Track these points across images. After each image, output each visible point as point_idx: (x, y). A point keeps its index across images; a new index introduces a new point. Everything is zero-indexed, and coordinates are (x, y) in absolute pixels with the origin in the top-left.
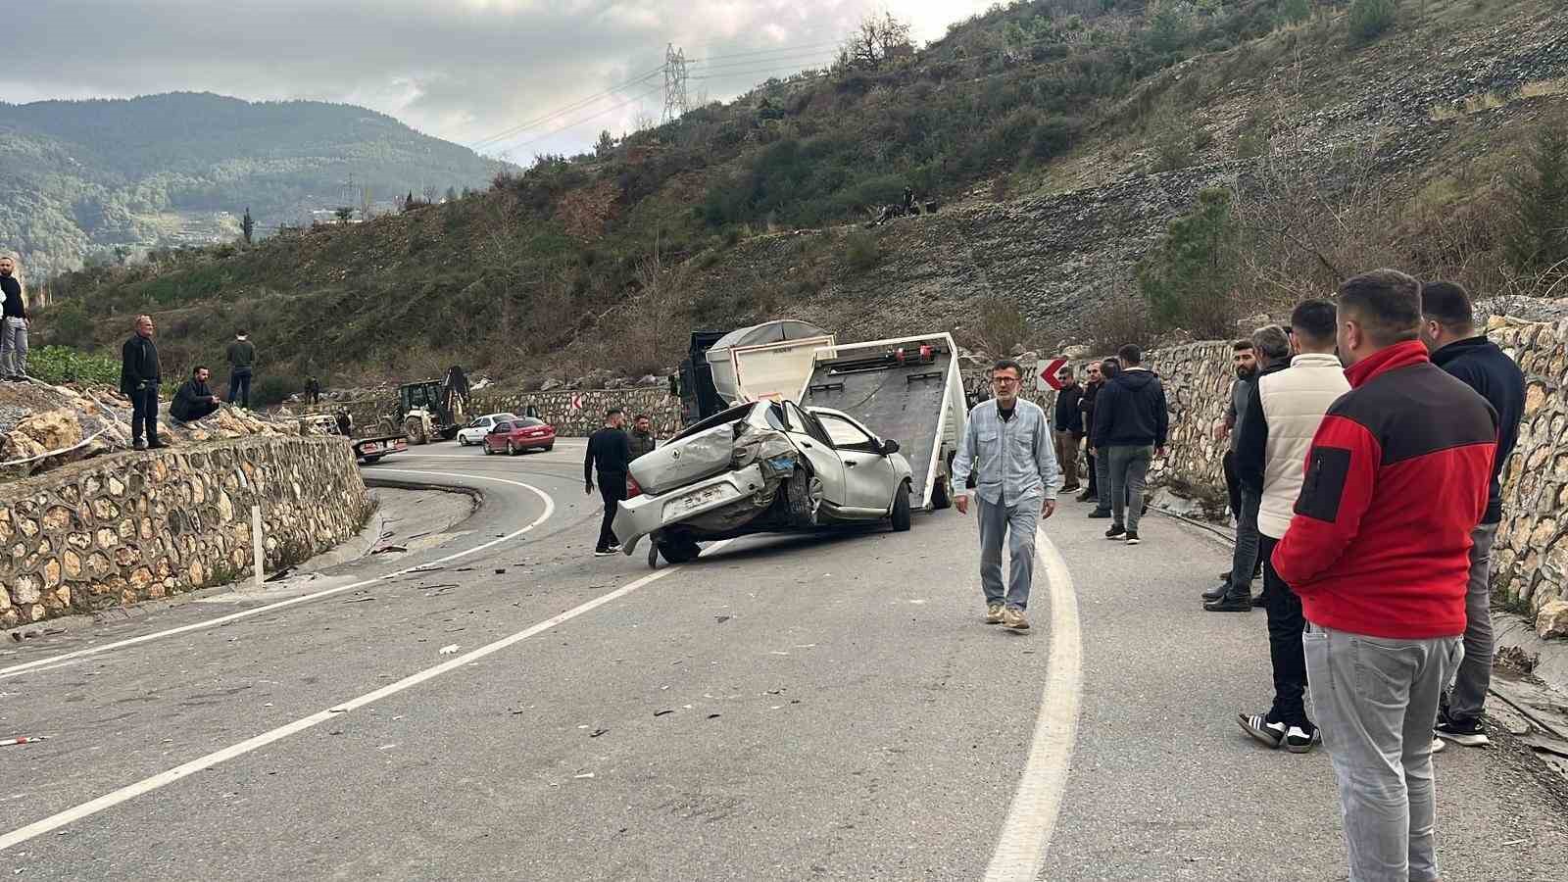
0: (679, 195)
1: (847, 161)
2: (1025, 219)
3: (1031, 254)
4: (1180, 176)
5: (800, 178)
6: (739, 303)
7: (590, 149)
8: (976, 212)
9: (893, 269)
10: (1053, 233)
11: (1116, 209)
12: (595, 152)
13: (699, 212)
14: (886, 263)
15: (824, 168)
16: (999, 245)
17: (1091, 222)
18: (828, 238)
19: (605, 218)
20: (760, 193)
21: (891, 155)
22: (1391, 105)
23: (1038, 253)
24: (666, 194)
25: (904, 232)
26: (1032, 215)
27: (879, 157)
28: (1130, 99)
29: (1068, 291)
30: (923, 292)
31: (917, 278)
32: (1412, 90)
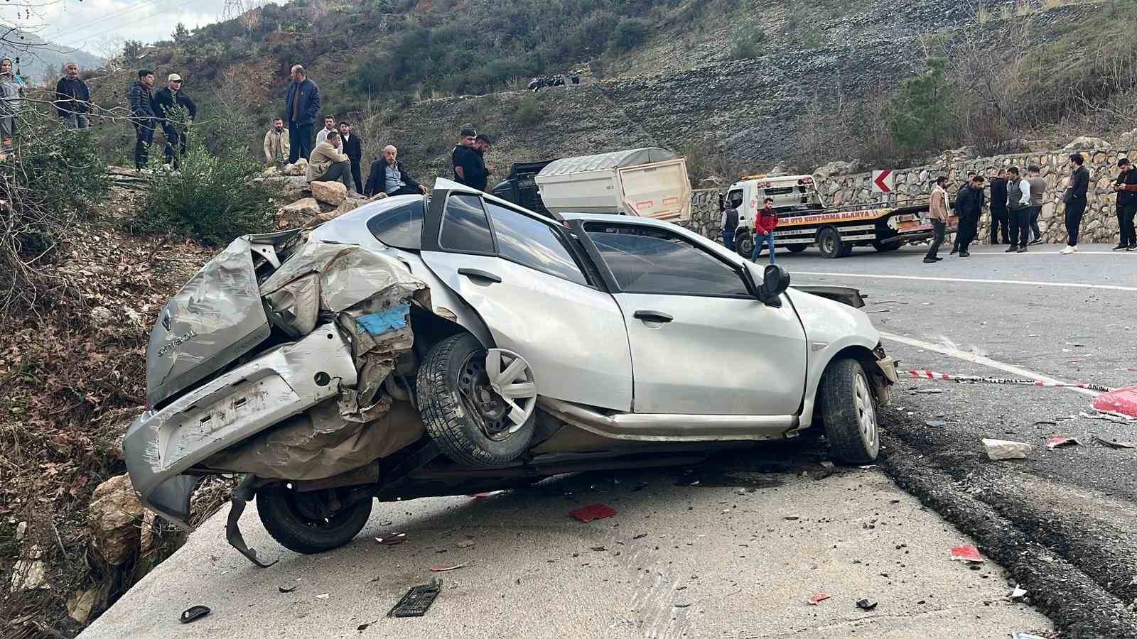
0: (330, 70)
1: (472, 46)
2: (662, 88)
3: (678, 112)
4: (786, 58)
5: (437, 57)
6: (429, 151)
8: (616, 83)
9: (557, 124)
10: (693, 97)
11: (741, 80)
12: (174, 40)
13: (352, 83)
14: (550, 120)
15: (454, 51)
16: (647, 107)
17: (721, 89)
18: (493, 102)
19: (270, 87)
20: (404, 69)
21: (506, 41)
22: (898, 15)
23: (684, 111)
24: (319, 68)
25: (559, 97)
26: (668, 85)
27: (497, 44)
28: (684, 7)
29: (723, 137)
30: (593, 140)
31: (582, 130)
32: (910, 5)
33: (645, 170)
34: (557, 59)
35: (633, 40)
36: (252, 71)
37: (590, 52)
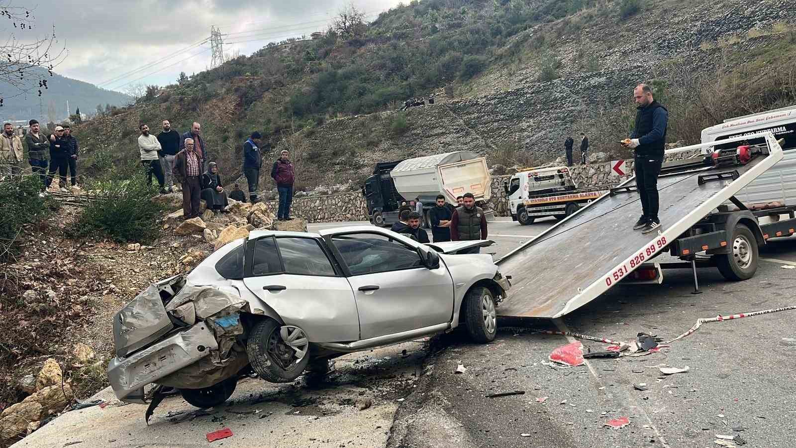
0: (272, 101)
1: (365, 80)
2: (489, 104)
3: (499, 120)
4: (572, 80)
5: (342, 90)
6: (334, 154)
7: (175, 82)
8: (458, 102)
9: (418, 132)
10: (509, 109)
11: (541, 97)
12: (178, 84)
13: (286, 109)
14: (414, 129)
15: (353, 85)
16: (478, 117)
17: (528, 103)
18: (376, 119)
19: (233, 114)
20: (320, 98)
21: (388, 75)
22: (653, 45)
23: (503, 120)
25: (420, 113)
26: (492, 102)
27: (382, 78)
28: (508, 47)
29: (529, 137)
30: (442, 142)
31: (434, 135)
32: (661, 38)
33: (458, 166)
34: (423, 87)
35: (474, 71)
36: (221, 104)
37: (445, 80)
